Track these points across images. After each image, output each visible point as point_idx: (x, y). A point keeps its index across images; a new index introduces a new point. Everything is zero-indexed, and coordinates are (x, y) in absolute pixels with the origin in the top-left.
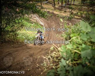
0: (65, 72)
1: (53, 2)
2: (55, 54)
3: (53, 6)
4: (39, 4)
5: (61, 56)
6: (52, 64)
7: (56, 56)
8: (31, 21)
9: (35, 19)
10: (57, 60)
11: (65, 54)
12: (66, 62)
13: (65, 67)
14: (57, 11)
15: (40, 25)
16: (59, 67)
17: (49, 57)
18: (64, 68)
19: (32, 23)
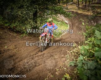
0: (82, 64)
1: (77, 2)
2: (76, 50)
3: (77, 6)
4: (65, 5)
5: (80, 53)
6: (73, 57)
7: (76, 52)
8: (58, 20)
9: (61, 18)
10: (77, 55)
11: (83, 52)
12: (83, 57)
13: (82, 60)
14: (80, 11)
15: (65, 23)
16: (78, 60)
17: (71, 51)
18: (82, 62)
19: (59, 22)
